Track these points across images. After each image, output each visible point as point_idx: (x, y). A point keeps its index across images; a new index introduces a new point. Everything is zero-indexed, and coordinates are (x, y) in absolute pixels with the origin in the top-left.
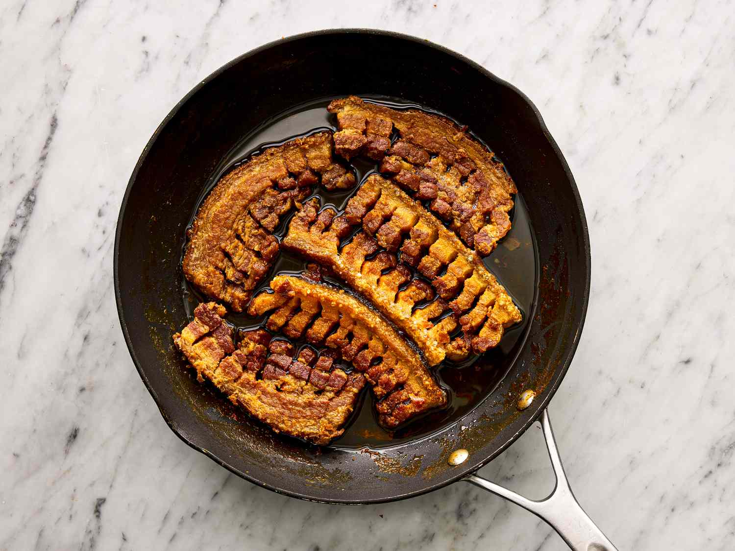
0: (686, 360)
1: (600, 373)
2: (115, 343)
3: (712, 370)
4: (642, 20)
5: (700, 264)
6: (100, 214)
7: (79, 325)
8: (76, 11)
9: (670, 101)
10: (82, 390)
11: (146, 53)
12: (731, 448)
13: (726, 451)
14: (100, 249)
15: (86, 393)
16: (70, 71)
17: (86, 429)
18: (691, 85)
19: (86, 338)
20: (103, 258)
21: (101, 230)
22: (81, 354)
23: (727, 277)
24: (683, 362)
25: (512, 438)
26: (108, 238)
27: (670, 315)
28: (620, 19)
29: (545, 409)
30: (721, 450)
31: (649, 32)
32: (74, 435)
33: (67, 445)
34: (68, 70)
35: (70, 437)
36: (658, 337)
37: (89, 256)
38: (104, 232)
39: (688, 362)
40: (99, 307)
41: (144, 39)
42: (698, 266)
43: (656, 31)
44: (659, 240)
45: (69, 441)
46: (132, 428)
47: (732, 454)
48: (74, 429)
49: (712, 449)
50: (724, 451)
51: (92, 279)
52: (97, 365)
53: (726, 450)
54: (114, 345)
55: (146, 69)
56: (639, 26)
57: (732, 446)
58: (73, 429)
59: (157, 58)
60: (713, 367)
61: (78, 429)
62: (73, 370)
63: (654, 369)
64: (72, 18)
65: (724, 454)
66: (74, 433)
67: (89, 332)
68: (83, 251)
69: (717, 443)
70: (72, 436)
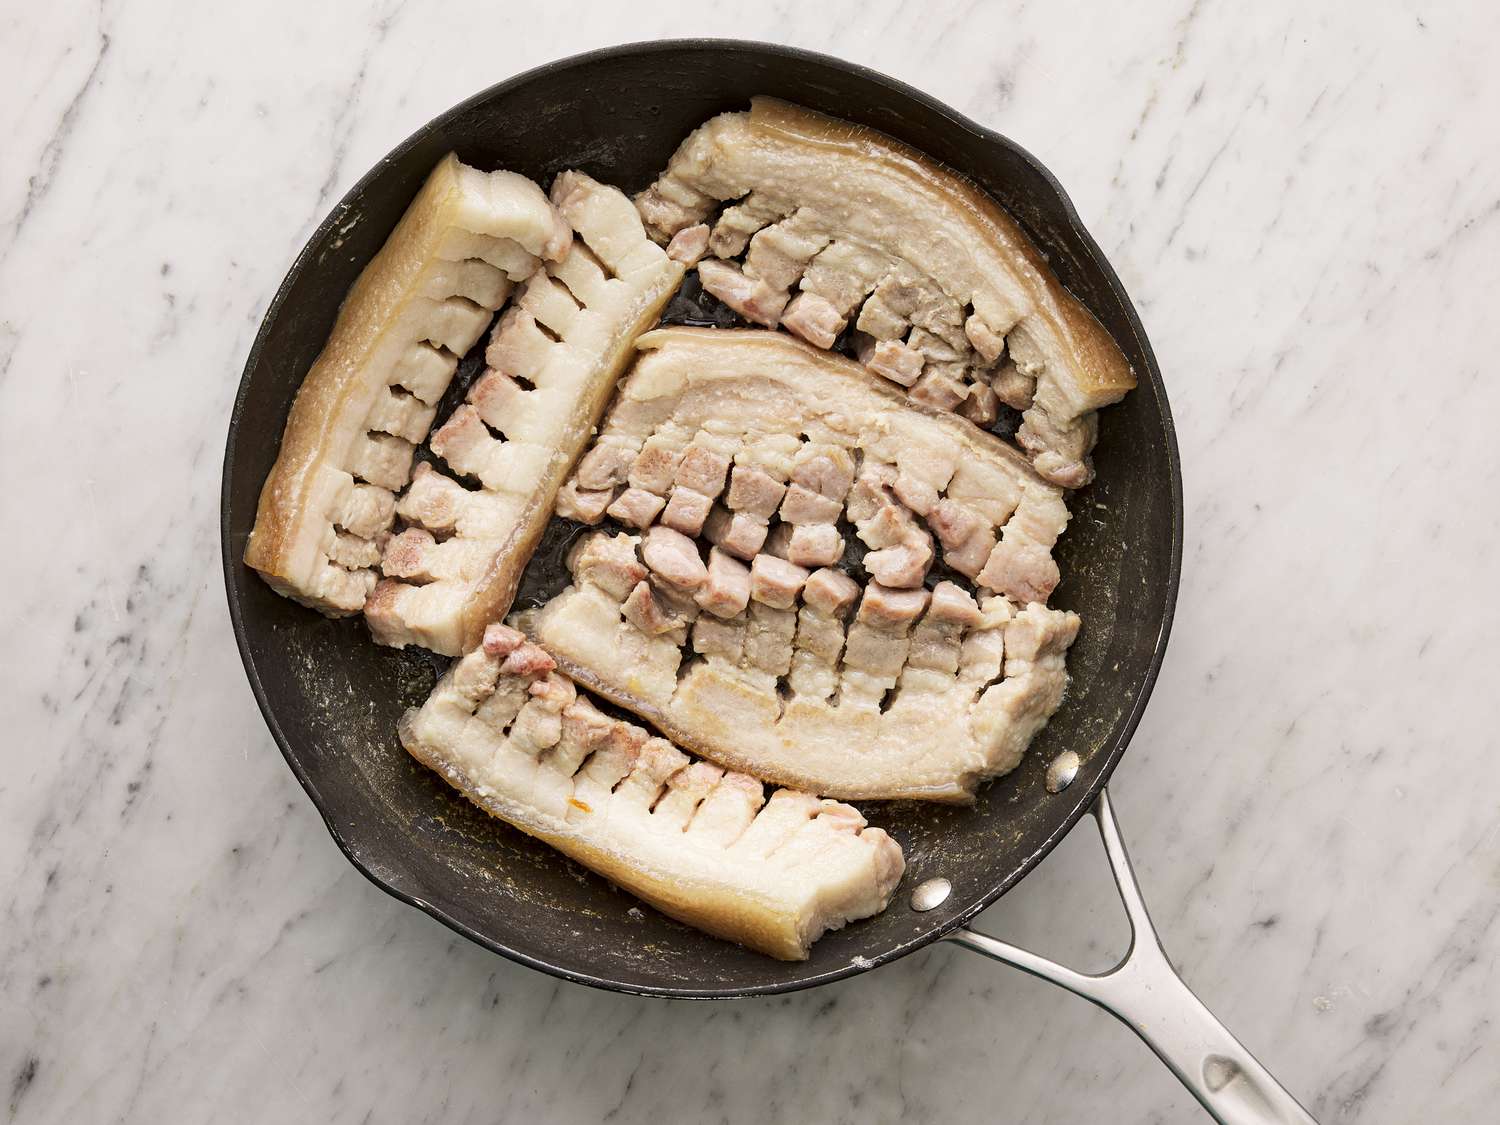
0: (1266, 921)
1: (1092, 945)
2: (111, 887)
3: (1318, 941)
4: (1176, 228)
5: (1294, 724)
6: (79, 626)
7: (36, 851)
8: (26, 212)
9: (1234, 394)
10: (45, 982)
11: (171, 298)
12: (1356, 1097)
13: (1348, 1104)
14: (78, 696)
15: (53, 989)
16: (15, 334)
17: (52, 1063)
18: (1277, 361)
19: (51, 878)
20: (86, 716)
21: (79, 659)
22: (41, 911)
23: (1348, 752)
24: (1260, 923)
25: (1040, 851)
26: (94, 675)
27: (1233, 828)
28: (1132, 228)
29: (1104, 789)
30: (1337, 1100)
31: (1191, 254)
32: (28, 1075)
33: (15, 1093)
34: (11, 333)
35: (21, 1078)
36: (1209, 873)
37: (56, 710)
38: (87, 663)
39: (1269, 923)
40: (78, 816)
41: (166, 269)
42: (1291, 730)
43: (1205, 252)
44: (1210, 677)
45: (19, 1086)
46: (146, 1060)
47: (1359, 1110)
48: (29, 1063)
49: (1319, 1099)
50: (1344, 1104)
51: (63, 758)
52: (75, 932)
53: (1348, 1101)
54: (108, 891)
55: (170, 331)
56: (1170, 241)
57: (1360, 1093)
58: (26, 1062)
59: (192, 307)
60: (1320, 933)
61: (37, 1062)
62: (27, 943)
63: (1201, 939)
64: (19, 226)
65: (1344, 1110)
66: (28, 1070)
67: (58, 864)
68: (46, 700)
69: (1330, 1088)
70: (24, 1077)
